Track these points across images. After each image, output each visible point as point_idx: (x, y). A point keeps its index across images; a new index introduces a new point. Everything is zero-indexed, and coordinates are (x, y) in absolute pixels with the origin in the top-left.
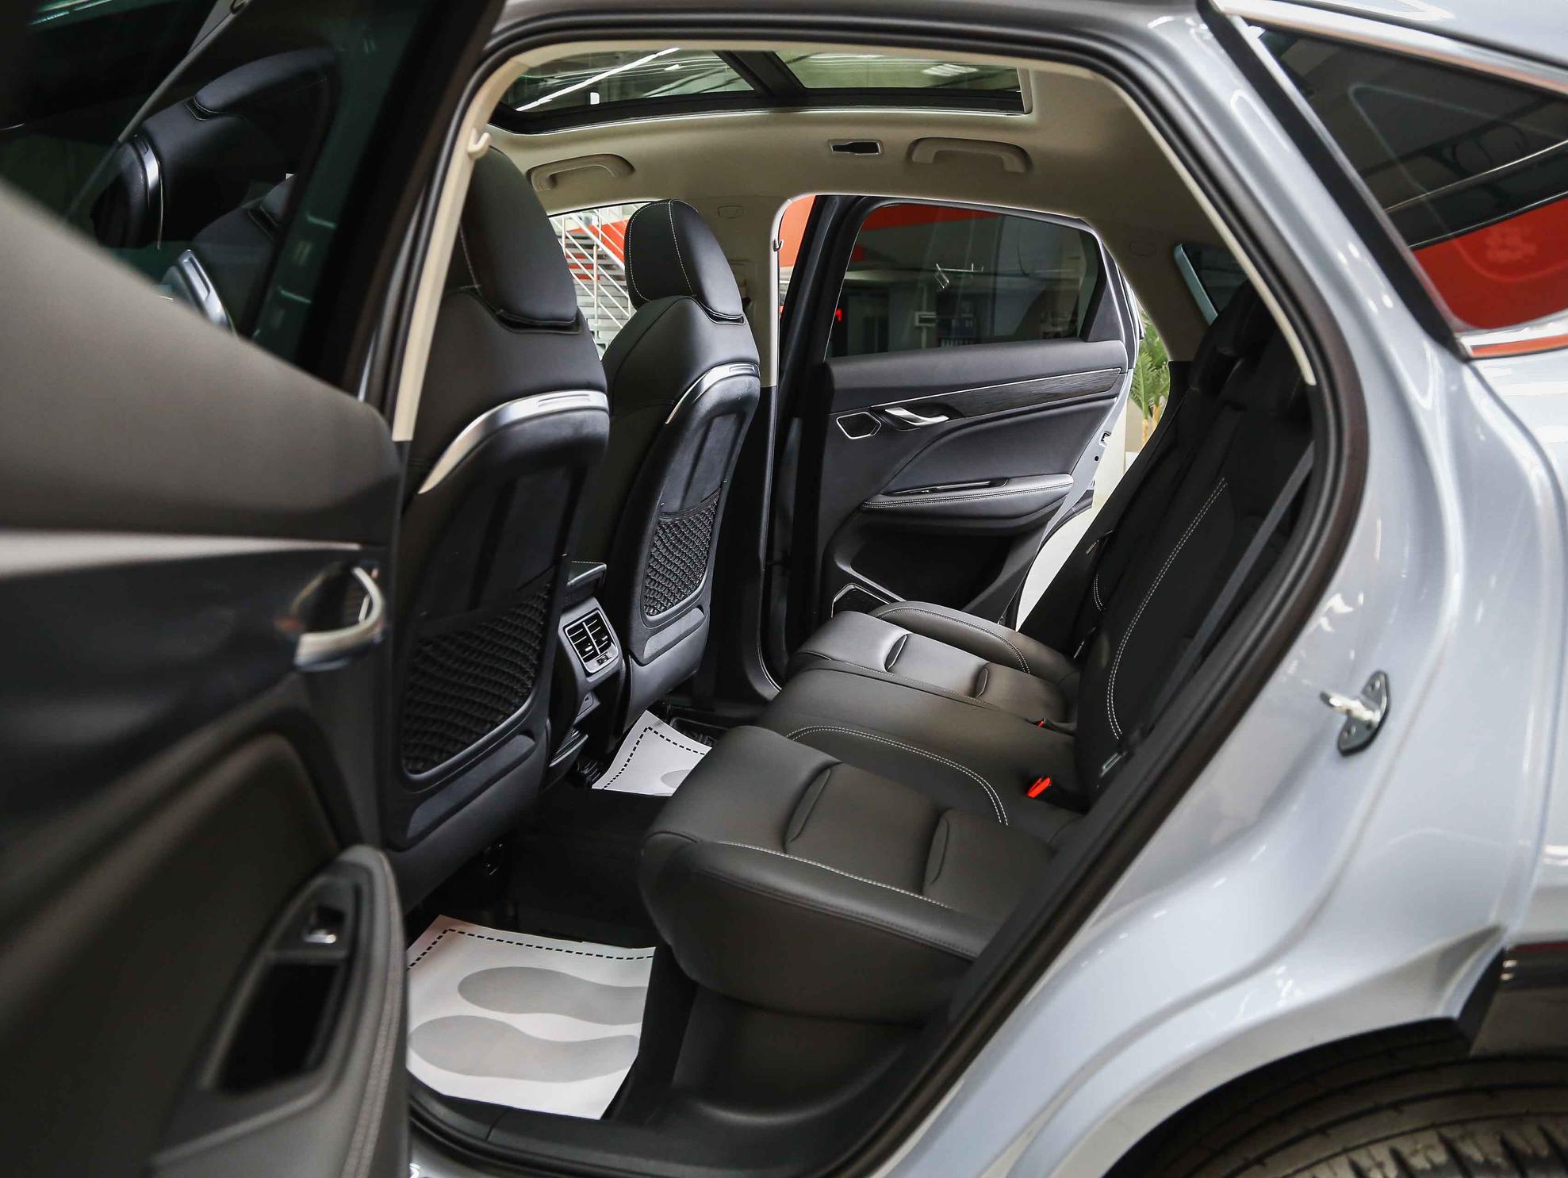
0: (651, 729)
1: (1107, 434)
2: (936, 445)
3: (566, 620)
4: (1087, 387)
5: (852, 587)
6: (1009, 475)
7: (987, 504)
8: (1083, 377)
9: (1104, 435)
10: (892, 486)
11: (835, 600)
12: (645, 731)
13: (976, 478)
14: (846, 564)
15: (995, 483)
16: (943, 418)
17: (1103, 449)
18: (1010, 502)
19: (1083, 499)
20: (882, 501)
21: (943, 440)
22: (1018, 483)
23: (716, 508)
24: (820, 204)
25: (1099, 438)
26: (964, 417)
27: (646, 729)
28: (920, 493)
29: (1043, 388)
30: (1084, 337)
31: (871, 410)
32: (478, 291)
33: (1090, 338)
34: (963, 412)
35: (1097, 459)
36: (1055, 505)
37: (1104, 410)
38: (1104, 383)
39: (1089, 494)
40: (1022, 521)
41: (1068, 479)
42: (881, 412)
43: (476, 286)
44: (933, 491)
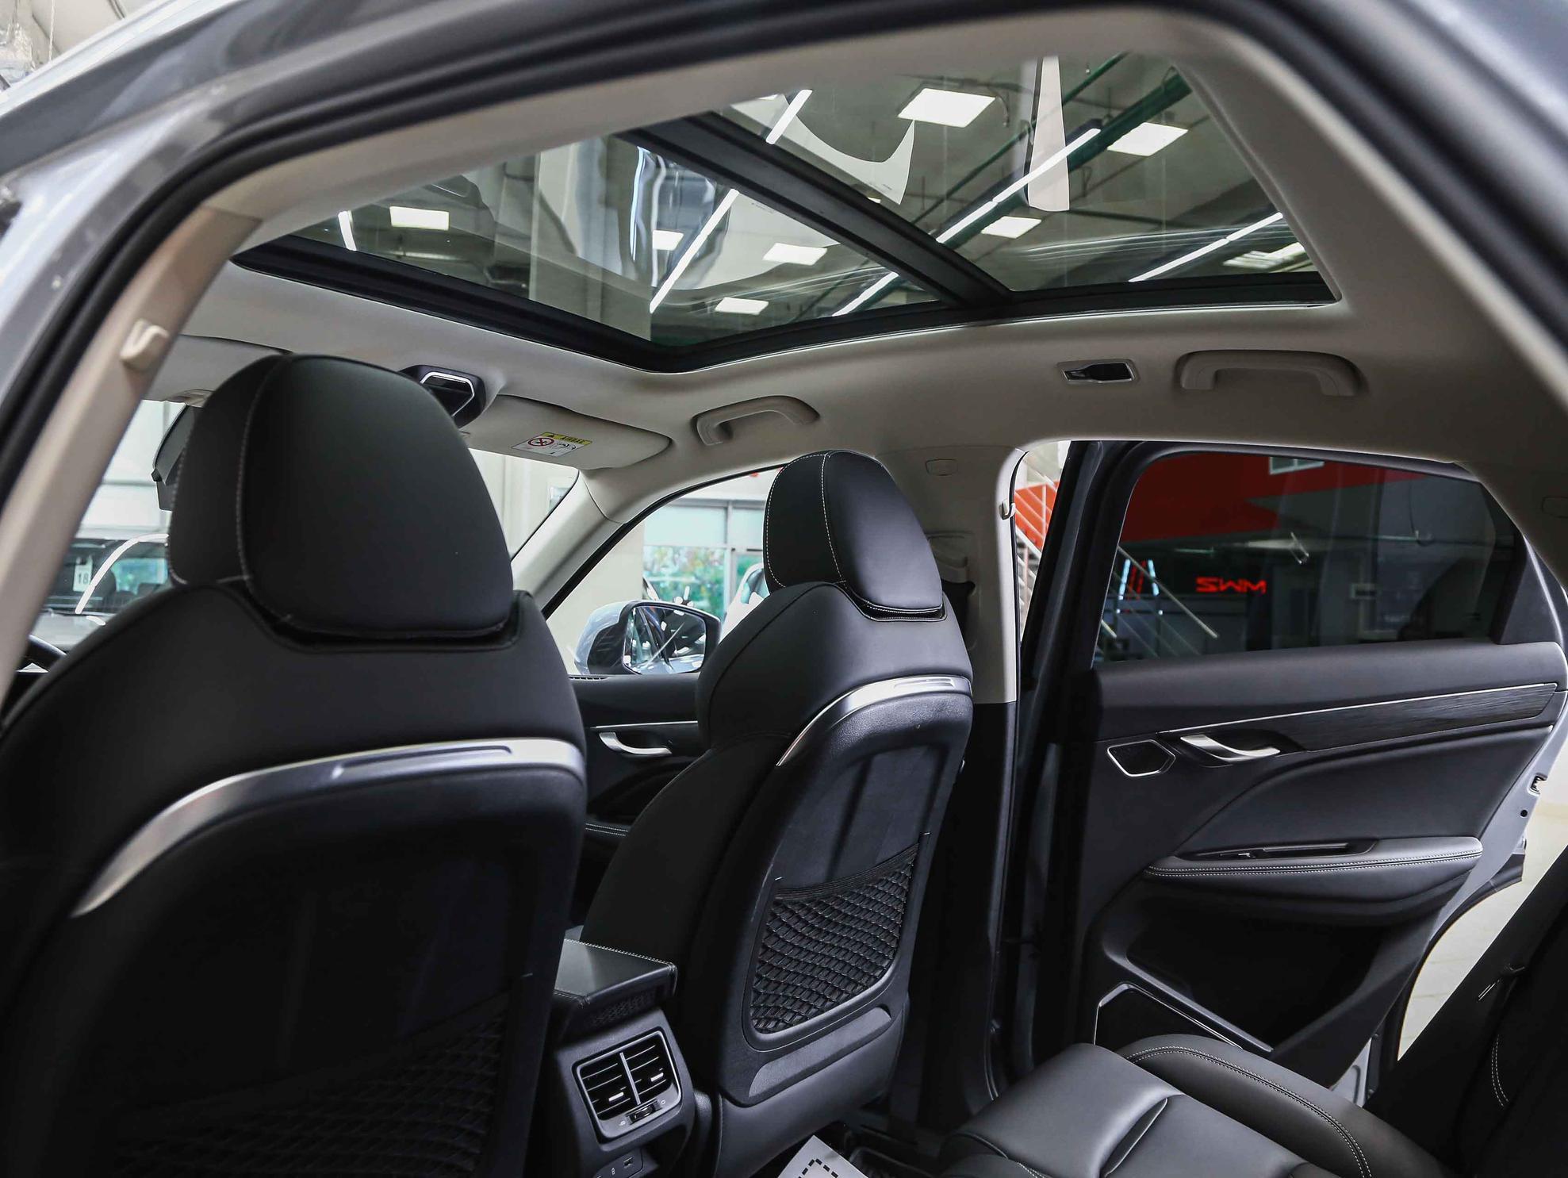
0: (820, 1163)
1: (1540, 777)
2: (1259, 789)
3: (571, 1058)
4: (1499, 711)
5: (1125, 987)
6: (1377, 835)
7: (1339, 878)
8: (1493, 695)
9: (1535, 781)
10: (1191, 845)
11: (1100, 1005)
12: (810, 1164)
13: (1321, 838)
14: (1119, 953)
15: (1355, 846)
16: (1272, 751)
17: (1534, 800)
18: (1377, 878)
19: (1506, 867)
20: (1175, 866)
21: (1269, 783)
22: (1389, 849)
23: (913, 870)
24: (1079, 453)
25: (1527, 781)
26: (1305, 750)
27: (812, 1162)
28: (1235, 857)
29: (1431, 710)
30: (1494, 635)
31: (1159, 738)
32: (248, 585)
33: (1503, 639)
34: (1300, 742)
35: (1524, 813)
36: (1451, 885)
37: (1532, 746)
38: (1528, 705)
39: (1517, 861)
40: (1398, 907)
41: (1476, 846)
42: (1175, 740)
43: (246, 577)
44: (1258, 855)
